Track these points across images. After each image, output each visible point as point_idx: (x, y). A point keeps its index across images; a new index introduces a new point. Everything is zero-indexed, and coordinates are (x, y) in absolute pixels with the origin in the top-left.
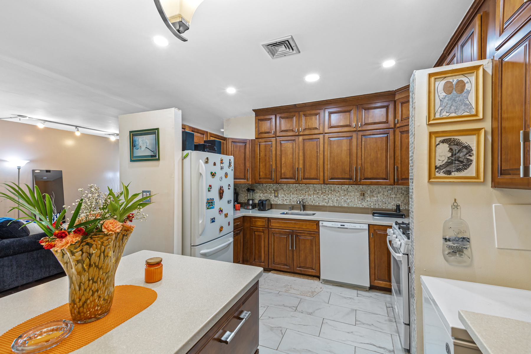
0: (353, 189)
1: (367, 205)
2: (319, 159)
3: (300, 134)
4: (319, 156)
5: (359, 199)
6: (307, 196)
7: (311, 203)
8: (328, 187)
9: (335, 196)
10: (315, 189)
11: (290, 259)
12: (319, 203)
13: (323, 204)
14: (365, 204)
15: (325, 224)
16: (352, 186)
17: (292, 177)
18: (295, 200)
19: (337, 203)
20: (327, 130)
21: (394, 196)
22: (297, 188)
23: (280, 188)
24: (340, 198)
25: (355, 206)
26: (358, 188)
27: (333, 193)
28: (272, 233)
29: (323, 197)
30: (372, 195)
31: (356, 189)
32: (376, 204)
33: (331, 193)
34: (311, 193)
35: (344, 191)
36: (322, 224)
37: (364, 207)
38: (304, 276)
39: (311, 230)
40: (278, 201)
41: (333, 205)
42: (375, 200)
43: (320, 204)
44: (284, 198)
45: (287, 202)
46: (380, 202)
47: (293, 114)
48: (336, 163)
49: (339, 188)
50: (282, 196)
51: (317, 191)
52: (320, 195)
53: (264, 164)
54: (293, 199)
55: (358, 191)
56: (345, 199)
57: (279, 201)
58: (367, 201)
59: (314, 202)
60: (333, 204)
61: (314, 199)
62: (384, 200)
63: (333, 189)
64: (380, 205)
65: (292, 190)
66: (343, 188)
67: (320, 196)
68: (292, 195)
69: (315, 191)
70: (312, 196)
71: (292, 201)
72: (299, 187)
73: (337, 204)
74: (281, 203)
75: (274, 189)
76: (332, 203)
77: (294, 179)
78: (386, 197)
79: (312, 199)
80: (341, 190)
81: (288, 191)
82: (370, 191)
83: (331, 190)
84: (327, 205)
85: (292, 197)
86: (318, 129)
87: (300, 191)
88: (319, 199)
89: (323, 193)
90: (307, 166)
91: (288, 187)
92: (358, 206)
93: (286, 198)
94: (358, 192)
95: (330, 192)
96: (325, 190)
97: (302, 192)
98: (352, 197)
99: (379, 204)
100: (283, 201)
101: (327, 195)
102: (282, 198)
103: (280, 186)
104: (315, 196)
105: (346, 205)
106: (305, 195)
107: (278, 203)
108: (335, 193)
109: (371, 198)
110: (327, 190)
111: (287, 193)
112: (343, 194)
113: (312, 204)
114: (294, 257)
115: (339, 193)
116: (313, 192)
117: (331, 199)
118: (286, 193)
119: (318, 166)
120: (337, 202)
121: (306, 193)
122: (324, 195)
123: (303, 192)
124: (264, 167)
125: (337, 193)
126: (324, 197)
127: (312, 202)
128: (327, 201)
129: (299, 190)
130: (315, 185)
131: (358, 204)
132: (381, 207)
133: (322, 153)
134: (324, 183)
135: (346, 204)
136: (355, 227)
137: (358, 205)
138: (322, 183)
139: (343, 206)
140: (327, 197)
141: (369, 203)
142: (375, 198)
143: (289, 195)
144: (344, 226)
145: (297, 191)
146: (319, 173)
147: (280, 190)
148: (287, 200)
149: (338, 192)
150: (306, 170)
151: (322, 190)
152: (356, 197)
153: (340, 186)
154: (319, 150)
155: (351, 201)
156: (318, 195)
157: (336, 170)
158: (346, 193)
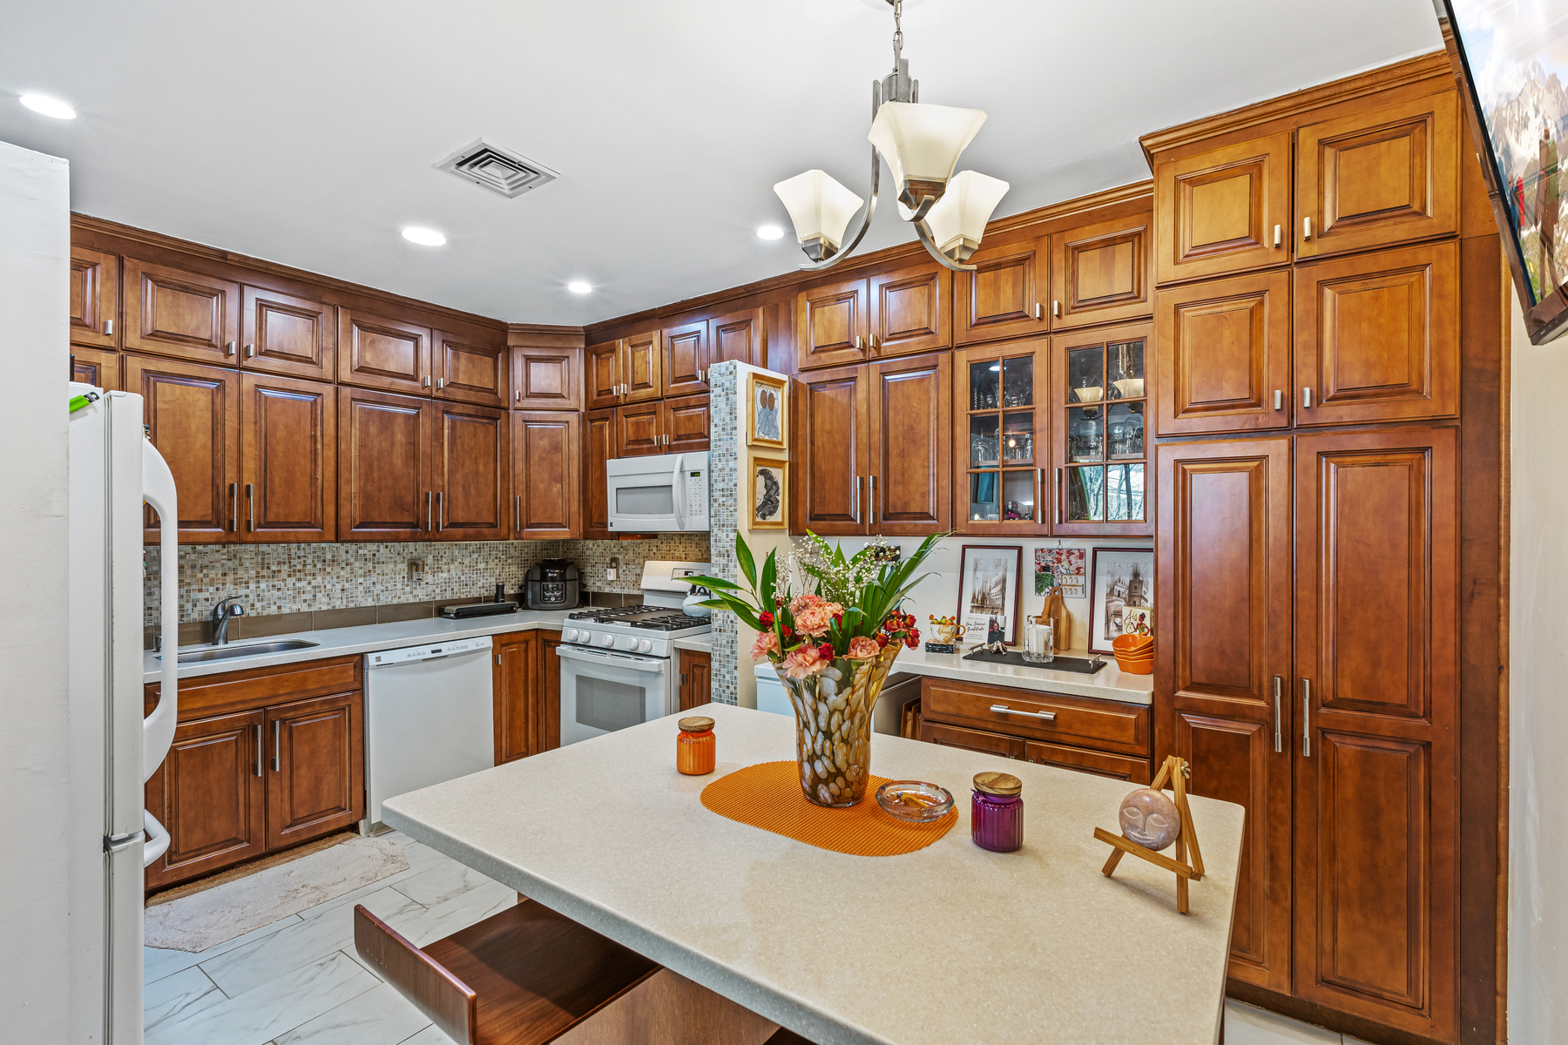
0: (391, 555)
1: (427, 595)
2: (320, 462)
3: (245, 363)
5: (406, 579)
6: (230, 587)
7: (249, 611)
8: (314, 552)
9: (338, 577)
10: (266, 561)
11: (253, 812)
12: (279, 608)
13: (295, 607)
14: (421, 594)
15: (386, 657)
16: (387, 547)
19: (344, 600)
20: (346, 375)
21: (482, 566)
24: (353, 582)
25: (395, 601)
26: (404, 550)
27: (328, 569)
29: (294, 584)
30: (438, 568)
31: (399, 554)
32: (445, 590)
33: (325, 570)
34: (247, 576)
35: (366, 560)
36: (378, 659)
37: (418, 601)
39: (337, 690)
41: (330, 607)
42: (445, 579)
43: (285, 611)
46: (456, 582)
49: (351, 552)
51: (274, 568)
52: (284, 580)
55: (404, 557)
56: (368, 583)
58: (427, 583)
59: (258, 605)
60: (329, 604)
61: (259, 595)
62: (463, 578)
63: (329, 557)
64: (455, 591)
66: (361, 552)
67: (283, 584)
69: (263, 568)
70: (252, 586)
71: (155, 613)
72: (193, 557)
73: (342, 602)
76: (325, 600)
78: (467, 571)
79: (251, 596)
80: (356, 560)
82: (434, 557)
83: (324, 561)
84: (309, 610)
87: (196, 570)
88: (280, 593)
89: (294, 571)
90: (277, 481)
92: (403, 600)
94: (403, 562)
95: (319, 565)
96: (302, 560)
98: (388, 577)
99: (453, 589)
101: (309, 578)
104: (263, 585)
105: (370, 603)
106: (220, 586)
108: (337, 569)
109: (435, 575)
110: (309, 561)
112: (361, 572)
113: (253, 614)
114: (271, 797)
115: (349, 568)
116: (258, 573)
117: (322, 589)
119: (315, 484)
120: (344, 597)
121: (227, 578)
122: (299, 580)
123: (211, 576)
125: (343, 568)
126: (298, 585)
127: (253, 605)
128: (308, 596)
129: (193, 567)
130: (264, 548)
131: (404, 594)
132: (458, 595)
133: (333, 445)
134: (338, 539)
135: (370, 599)
136: (466, 647)
137: (402, 597)
138: (332, 537)
139: (363, 605)
140: (309, 583)
141: (431, 588)
142: (445, 575)
146: (319, 506)
149: (347, 564)
150: (273, 493)
151: (292, 561)
152: (398, 576)
153: (354, 547)
154: (319, 433)
155: (384, 588)
156: (276, 579)
157: (376, 499)
158: (370, 565)
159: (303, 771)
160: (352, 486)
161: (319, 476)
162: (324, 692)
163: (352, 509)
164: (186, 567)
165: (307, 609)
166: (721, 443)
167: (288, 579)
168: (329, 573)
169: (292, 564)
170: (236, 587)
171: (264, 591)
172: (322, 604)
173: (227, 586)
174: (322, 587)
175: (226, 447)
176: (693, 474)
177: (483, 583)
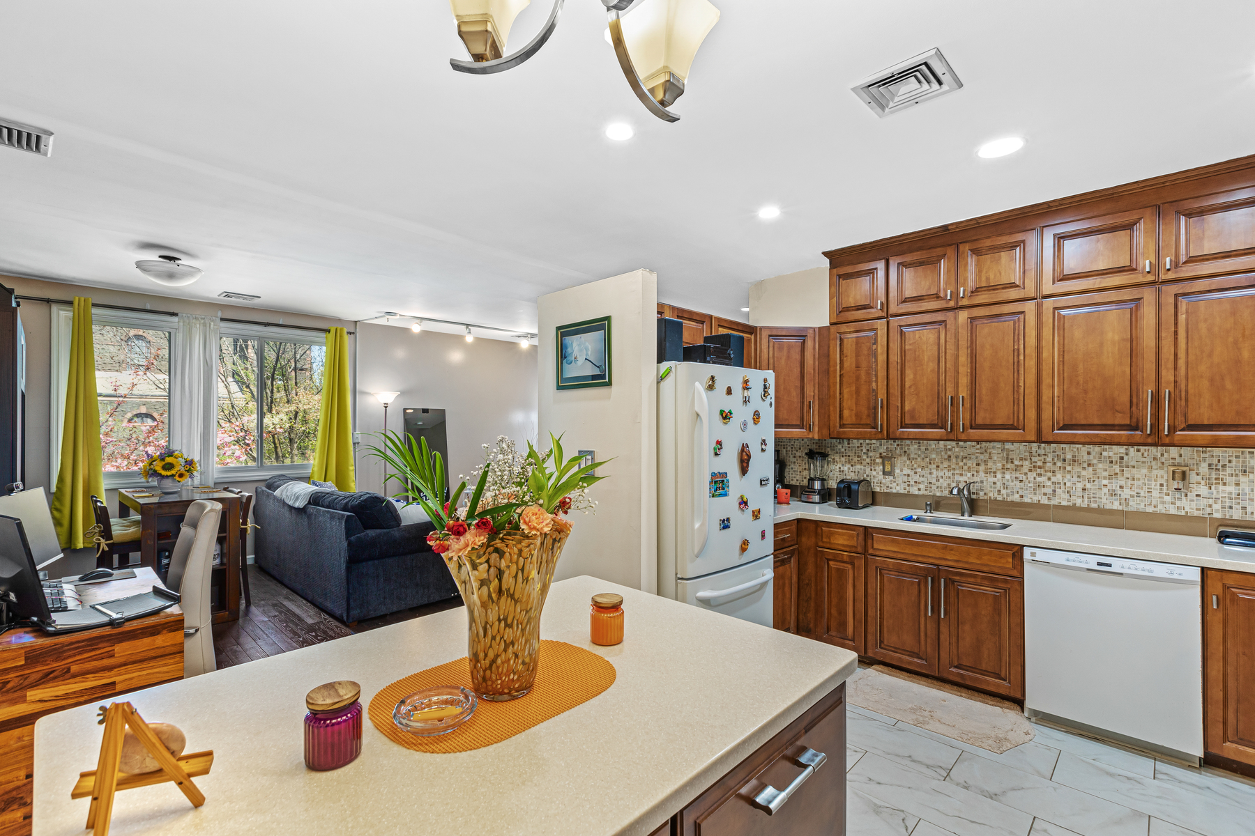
0: (1144, 459)
1: (1197, 509)
2: (1022, 371)
3: (960, 304)
4: (1022, 362)
5: (1165, 487)
6: (982, 474)
7: (996, 495)
8: (1054, 452)
9: (1079, 477)
10: (1010, 457)
11: (929, 640)
12: (1022, 496)
13: (1035, 499)
14: (1187, 506)
15: (1042, 555)
16: (1138, 450)
17: (936, 422)
18: (945, 485)
19: (1086, 499)
20: (1048, 288)
22: (949, 453)
23: (898, 452)
24: (1096, 483)
25: (1150, 509)
26: (1162, 455)
27: (1069, 468)
28: (876, 568)
29: (1035, 478)
30: (1216, 479)
31: (1155, 459)
32: (1231, 508)
33: (1065, 468)
34: (995, 467)
35: (1111, 462)
36: (1033, 554)
37: (1183, 513)
38: (970, 692)
39: (996, 571)
40: (894, 484)
41: (1070, 504)
42: (1231, 493)
43: (1027, 500)
44: (910, 479)
45: (919, 490)
47: (939, 251)
48: (1081, 382)
49: (1093, 453)
50: (905, 472)
51: (1016, 462)
52: (1026, 474)
53: (854, 388)
54: (938, 480)
55: (1163, 463)
56: (1114, 485)
57: (897, 485)
58: (1198, 495)
59: (1003, 492)
60: (1069, 501)
61: (1004, 484)
63: (1069, 456)
65: (934, 456)
66: (1105, 454)
67: (1025, 477)
68: (934, 471)
69: (1007, 462)
70: (999, 476)
71: (934, 487)
72: (957, 450)
73: (1083, 501)
74: (902, 491)
75: (881, 454)
76: (1066, 496)
77: (942, 428)
79: (999, 485)
80: (1100, 461)
81: (923, 459)
82: (1210, 465)
83: (1064, 460)
84: (1049, 503)
85: (934, 475)
86: (1018, 286)
87: (959, 460)
88: (1022, 484)
89: (1035, 467)
90: (984, 392)
91: (923, 448)
92: (1161, 509)
93: (916, 478)
94: (1161, 468)
95: (1059, 464)
96: (1042, 458)
97: (965, 464)
99: (1244, 508)
100: (909, 485)
101: (1049, 474)
102: (905, 479)
103: (898, 445)
104: (1008, 476)
105: (1116, 506)
106: (975, 473)
107: (894, 491)
108: (1077, 469)
109: (1213, 487)
110: (1049, 459)
111: (919, 466)
112: (1106, 474)
113: (1000, 498)
114: (942, 637)
115: (1090, 468)
116: (1004, 465)
117: (1062, 486)
118: (915, 466)
119: (1018, 392)
120: (1086, 496)
121: (980, 467)
122: (1040, 475)
123: (969, 465)
124: (854, 396)
125: (1084, 468)
126: (1038, 479)
127: (999, 491)
128: (1048, 491)
129: (957, 457)
130: (1008, 446)
131: (1163, 503)
133: (1034, 355)
134: (1040, 439)
135: (1116, 503)
136: (1151, 572)
138: (1033, 438)
139: (1107, 507)
140: (1049, 479)
141: (1204, 502)
142: (1231, 489)
143: (927, 471)
144: (1109, 565)
145: (949, 460)
146: (1022, 410)
147: (901, 455)
148: (919, 483)
149: (1089, 465)
151: (1033, 458)
152: (1153, 483)
153: (1097, 449)
154: (1022, 346)
155: (1134, 493)
156: (1019, 472)
158: (1117, 468)
161: (1021, 384)
162: (986, 569)
163: (1054, 412)
164: (952, 457)
165: (1046, 502)
167: (1029, 473)
168: (1069, 472)
169: (1033, 460)
170: (986, 475)
171: (1008, 481)
172: (1062, 499)
173: (980, 473)
174: (1062, 484)
175: (947, 369)
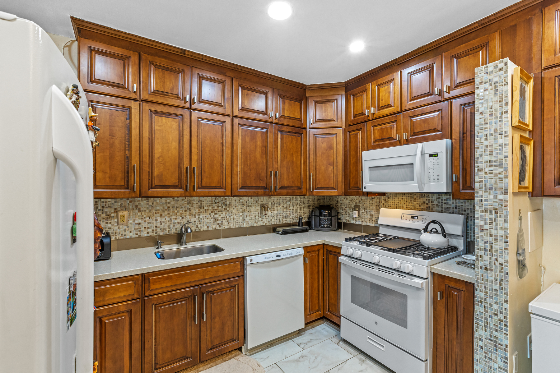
0: (253, 202)
1: (268, 222)
2: (224, 156)
3: (193, 106)
4: (224, 150)
5: (260, 214)
6: (188, 217)
7: (195, 228)
8: (222, 201)
9: (232, 213)
10: (202, 205)
11: (193, 342)
12: (208, 227)
13: (214, 227)
14: (266, 221)
15: (256, 259)
16: (252, 198)
18: (166, 227)
19: (234, 224)
20: (236, 113)
21: (292, 208)
22: (168, 205)
23: (131, 207)
24: (238, 215)
25: (255, 225)
26: (259, 200)
28: (152, 305)
29: (214, 216)
30: (273, 209)
31: (257, 202)
32: (276, 220)
33: (226, 209)
34: (195, 212)
35: (243, 204)
36: (251, 260)
37: (265, 225)
39: (232, 276)
40: (128, 232)
41: (228, 227)
42: (276, 214)
43: (210, 229)
44: (141, 226)
45: (148, 233)
46: (281, 216)
48: (249, 165)
49: (237, 201)
50: (136, 222)
51: (206, 208)
52: (210, 214)
53: (108, 154)
54: (161, 224)
55: (259, 203)
56: (244, 216)
57: (131, 232)
58: (269, 216)
59: (199, 226)
61: (199, 221)
62: (284, 214)
63: (228, 203)
64: (280, 220)
65: (158, 208)
66: (241, 201)
67: (209, 216)
68: (159, 219)
69: (201, 208)
70: (197, 217)
71: (158, 229)
72: (173, 202)
73: (233, 225)
74: (134, 236)
75: (115, 209)
76: (226, 224)
77: (181, 189)
78: (285, 210)
79: (197, 221)
80: (239, 204)
81: (150, 211)
82: (271, 203)
83: (226, 205)
85: (159, 221)
86: (222, 106)
87: (175, 209)
88: (208, 220)
89: (214, 210)
90: (206, 166)
91: (150, 203)
92: (259, 224)
93: (146, 225)
94: (259, 206)
95: (224, 207)
96: (217, 204)
97: (178, 212)
98: (252, 213)
99: (279, 219)
100: (139, 231)
101: (220, 213)
102: (137, 226)
103: (131, 202)
104: (201, 217)
105: (245, 225)
106: (184, 217)
107: (128, 237)
108: (231, 209)
109: (272, 212)
110: (220, 205)
111: (147, 216)
112: (241, 210)
113: (197, 230)
114: (202, 334)
115: (236, 208)
116: (199, 210)
117: (225, 218)
118: (145, 216)
119: (223, 167)
120: (234, 222)
121: (187, 213)
122: (216, 214)
123: (180, 212)
126: (216, 216)
127: (197, 226)
128: (220, 222)
129: (173, 207)
130: (202, 199)
131: (259, 221)
132: (282, 222)
133: (230, 147)
134: (232, 194)
135: (245, 224)
136: (292, 254)
137: (258, 223)
139: (242, 226)
140: (220, 216)
141: (270, 218)
142: (276, 212)
143: (153, 218)
144: (279, 256)
145: (168, 210)
146: (224, 178)
147: (133, 209)
148: (148, 228)
149: (235, 207)
150: (204, 172)
151: (213, 205)
152: (256, 213)
153: (238, 198)
154: (224, 141)
155: (250, 218)
156: (206, 213)
157: (249, 175)
158: (245, 207)
159: (217, 319)
160: (238, 168)
161: (224, 163)
162: (226, 277)
163: (238, 180)
164: (170, 208)
165: (219, 228)
166: (488, 126)
167: (211, 214)
168: (228, 211)
169: (213, 206)
170: (190, 217)
171: (201, 219)
172: (225, 226)
173: (187, 216)
174: (225, 217)
175: (185, 148)
176: (431, 156)
177: (292, 216)
